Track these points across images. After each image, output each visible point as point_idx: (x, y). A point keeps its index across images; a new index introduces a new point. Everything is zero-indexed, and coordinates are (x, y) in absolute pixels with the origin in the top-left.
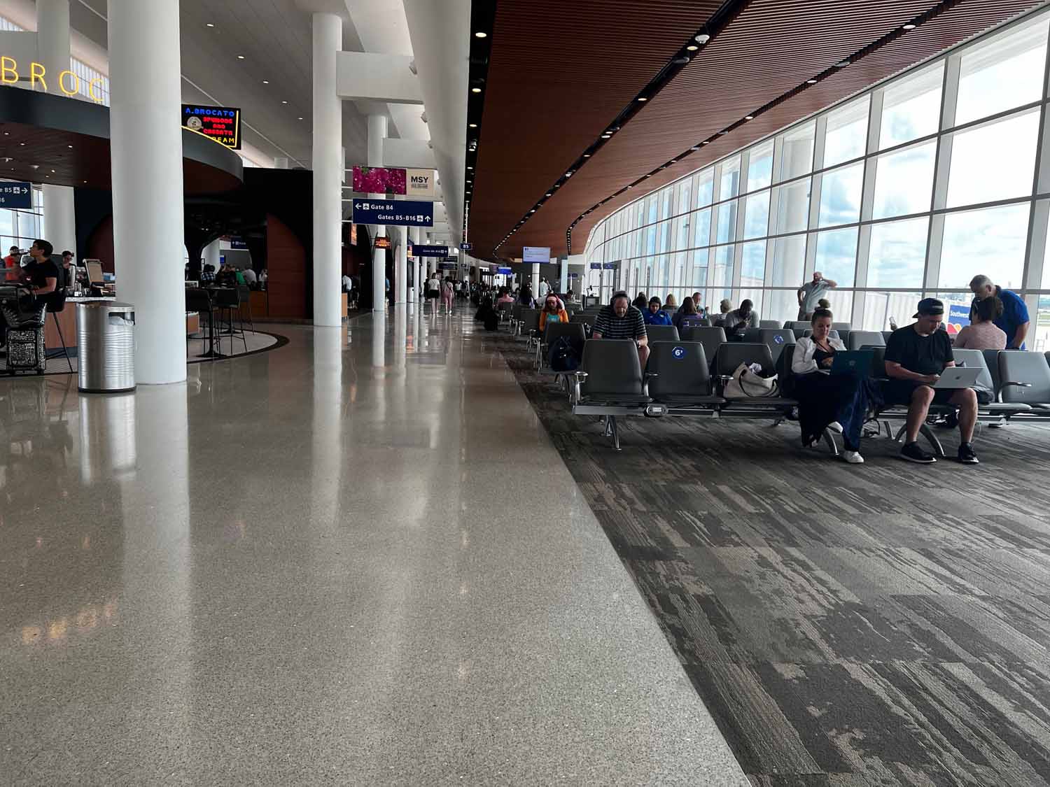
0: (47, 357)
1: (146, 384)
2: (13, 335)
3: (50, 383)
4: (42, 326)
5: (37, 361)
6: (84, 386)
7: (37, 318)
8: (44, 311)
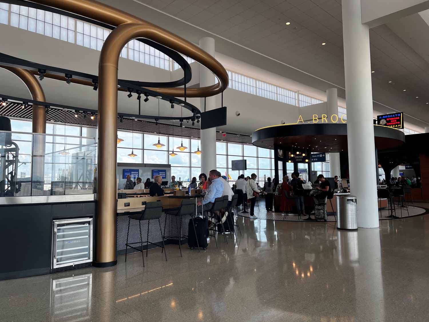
0: (328, 215)
1: (363, 228)
2: (317, 207)
3: (328, 225)
4: (326, 204)
5: (324, 216)
6: (339, 227)
7: (324, 201)
8: (326, 199)
